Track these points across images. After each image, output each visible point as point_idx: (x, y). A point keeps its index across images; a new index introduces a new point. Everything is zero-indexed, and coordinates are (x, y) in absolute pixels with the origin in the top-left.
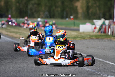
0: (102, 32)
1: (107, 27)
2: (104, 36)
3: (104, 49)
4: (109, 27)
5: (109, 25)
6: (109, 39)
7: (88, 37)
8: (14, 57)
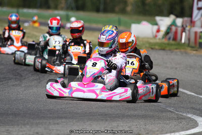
0: (170, 39)
1: (180, 30)
3: (176, 68)
4: (184, 30)
5: (183, 26)
6: (182, 50)
7: (147, 45)
8: (21, 76)
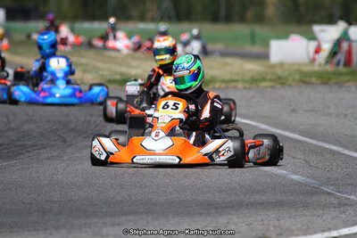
0: (338, 63)
1: (355, 47)
2: (346, 74)
7: (297, 77)
8: (65, 141)
